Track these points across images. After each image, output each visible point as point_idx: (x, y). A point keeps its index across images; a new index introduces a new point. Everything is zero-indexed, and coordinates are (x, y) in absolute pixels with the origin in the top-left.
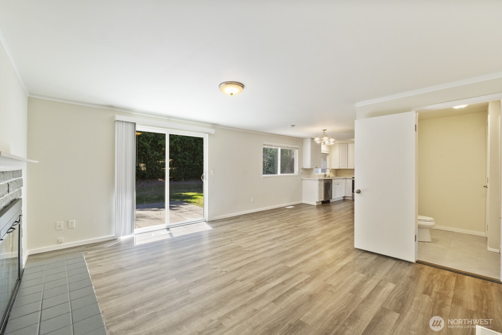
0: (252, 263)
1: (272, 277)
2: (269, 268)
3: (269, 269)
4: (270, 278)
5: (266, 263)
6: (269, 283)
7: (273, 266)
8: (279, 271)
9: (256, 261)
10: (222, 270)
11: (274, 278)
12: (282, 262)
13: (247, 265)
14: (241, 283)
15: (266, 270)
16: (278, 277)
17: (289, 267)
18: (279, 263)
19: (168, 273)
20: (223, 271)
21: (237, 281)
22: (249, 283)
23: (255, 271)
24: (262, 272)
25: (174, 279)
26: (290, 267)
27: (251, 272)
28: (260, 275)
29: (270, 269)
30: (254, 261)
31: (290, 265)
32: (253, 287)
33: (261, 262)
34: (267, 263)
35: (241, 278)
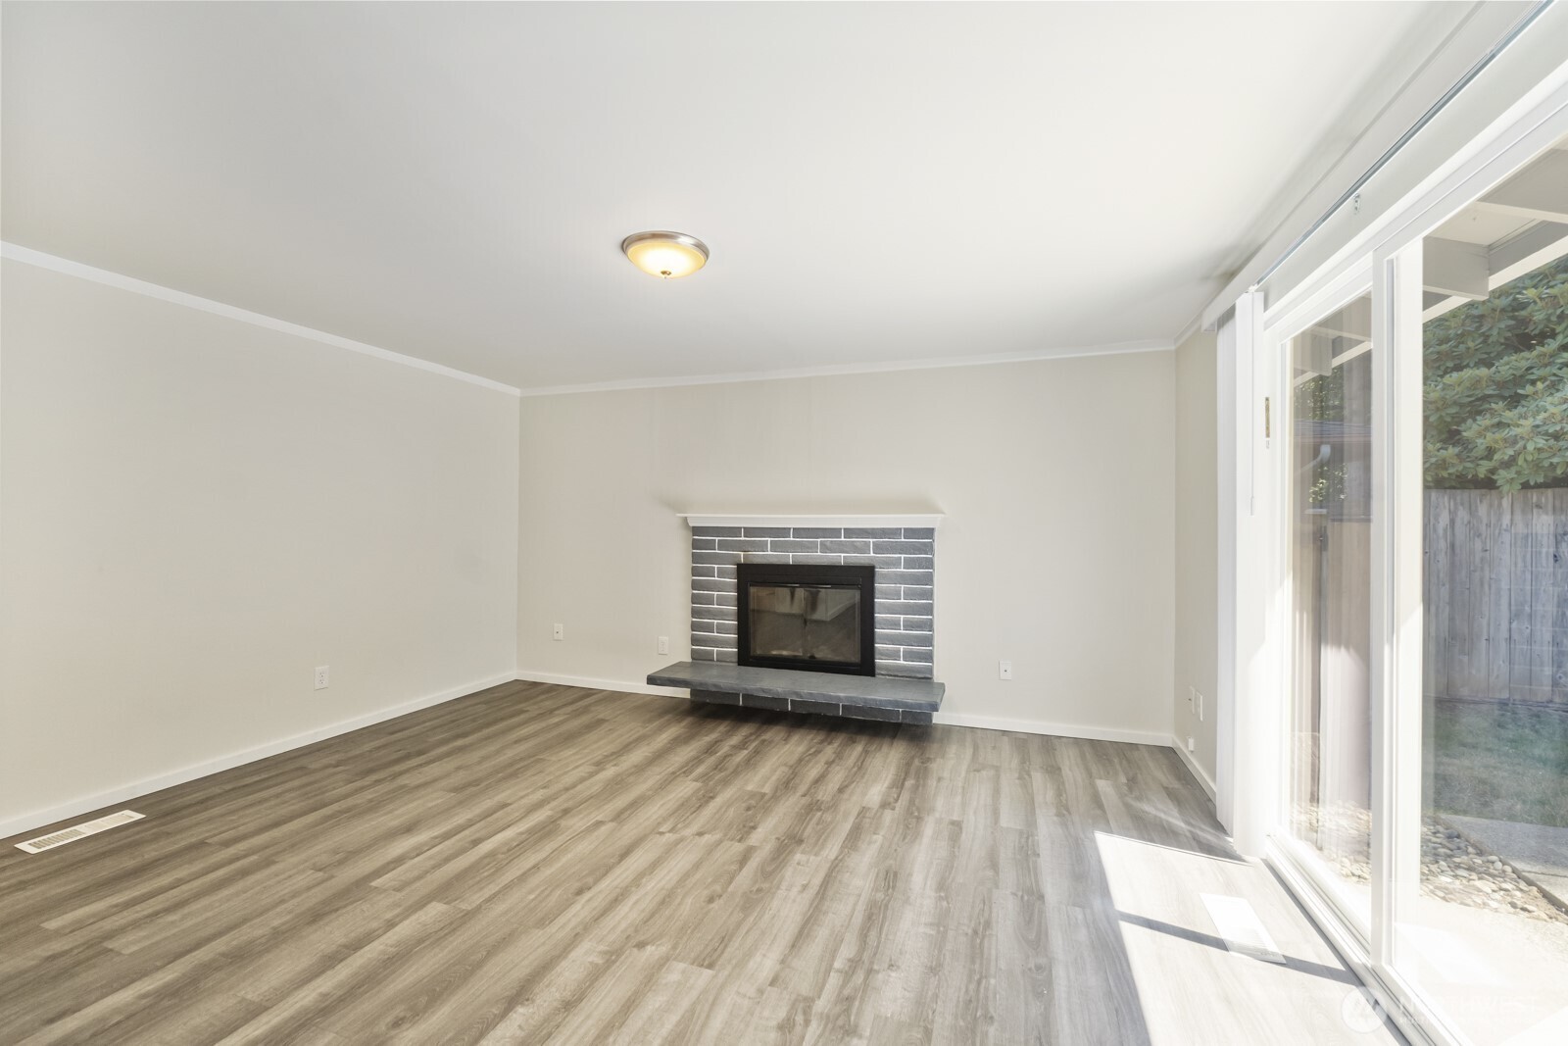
0: (590, 880)
1: (509, 850)
2: (523, 878)
3: (524, 874)
4: (518, 845)
5: (537, 892)
6: (522, 833)
7: (508, 887)
8: (486, 874)
9: (580, 892)
10: (676, 836)
11: (505, 849)
12: (468, 916)
13: (608, 869)
14: (599, 818)
15: (534, 867)
16: (492, 854)
17: (439, 901)
18: (479, 908)
19: (804, 795)
20: (669, 832)
21: (612, 821)
22: (576, 823)
23: (569, 856)
24: (544, 859)
25: (767, 789)
26: (434, 903)
27: (583, 847)
28: (548, 847)
29: (519, 873)
30: (590, 888)
31: (435, 910)
32: (560, 818)
33: (558, 892)
34: (532, 897)
35: (604, 829)
